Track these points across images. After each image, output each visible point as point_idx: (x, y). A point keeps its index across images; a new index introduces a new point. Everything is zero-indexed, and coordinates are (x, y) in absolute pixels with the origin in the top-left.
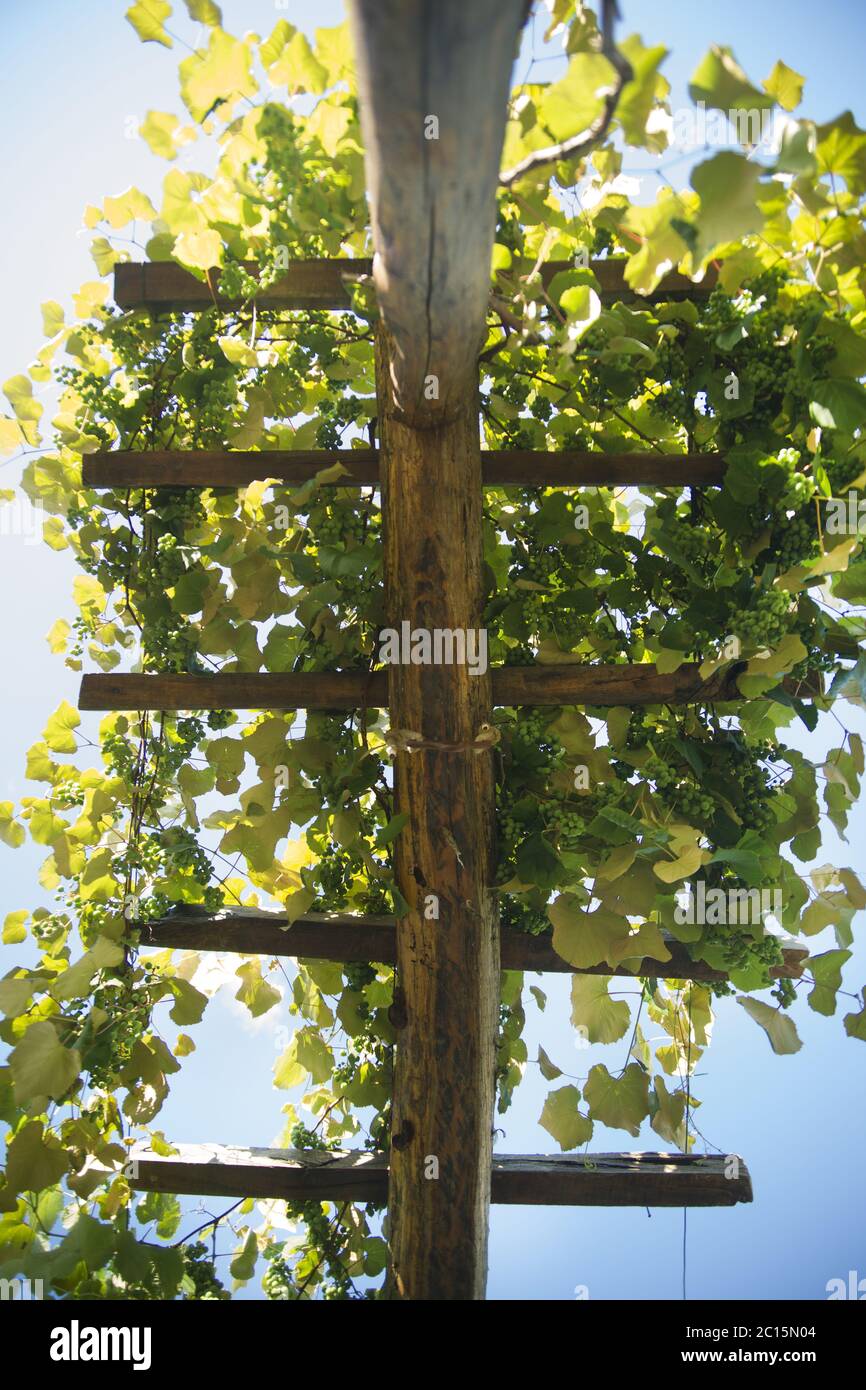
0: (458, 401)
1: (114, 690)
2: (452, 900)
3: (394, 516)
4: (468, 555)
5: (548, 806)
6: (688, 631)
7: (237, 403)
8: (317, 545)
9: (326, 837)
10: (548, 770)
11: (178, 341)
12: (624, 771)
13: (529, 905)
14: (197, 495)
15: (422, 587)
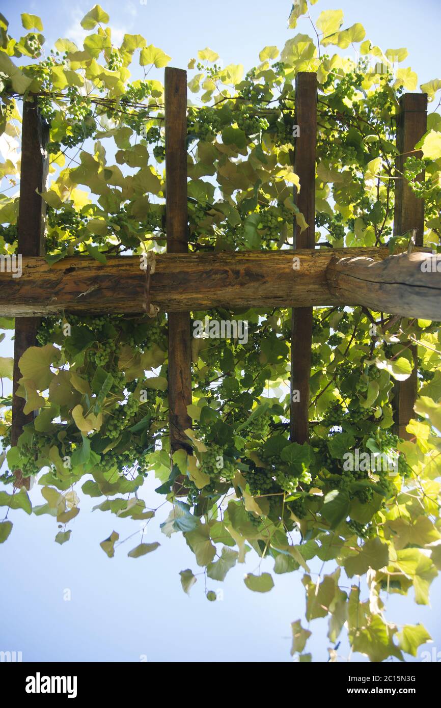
0: (342, 295)
1: (177, 90)
2: (57, 289)
3: (277, 257)
4: (255, 299)
5: (112, 344)
6: (211, 423)
7: (343, 166)
8: (261, 212)
9: (91, 215)
10: (132, 344)
11: (380, 131)
12: (131, 387)
13: (54, 333)
14: (291, 142)
15: (237, 273)
